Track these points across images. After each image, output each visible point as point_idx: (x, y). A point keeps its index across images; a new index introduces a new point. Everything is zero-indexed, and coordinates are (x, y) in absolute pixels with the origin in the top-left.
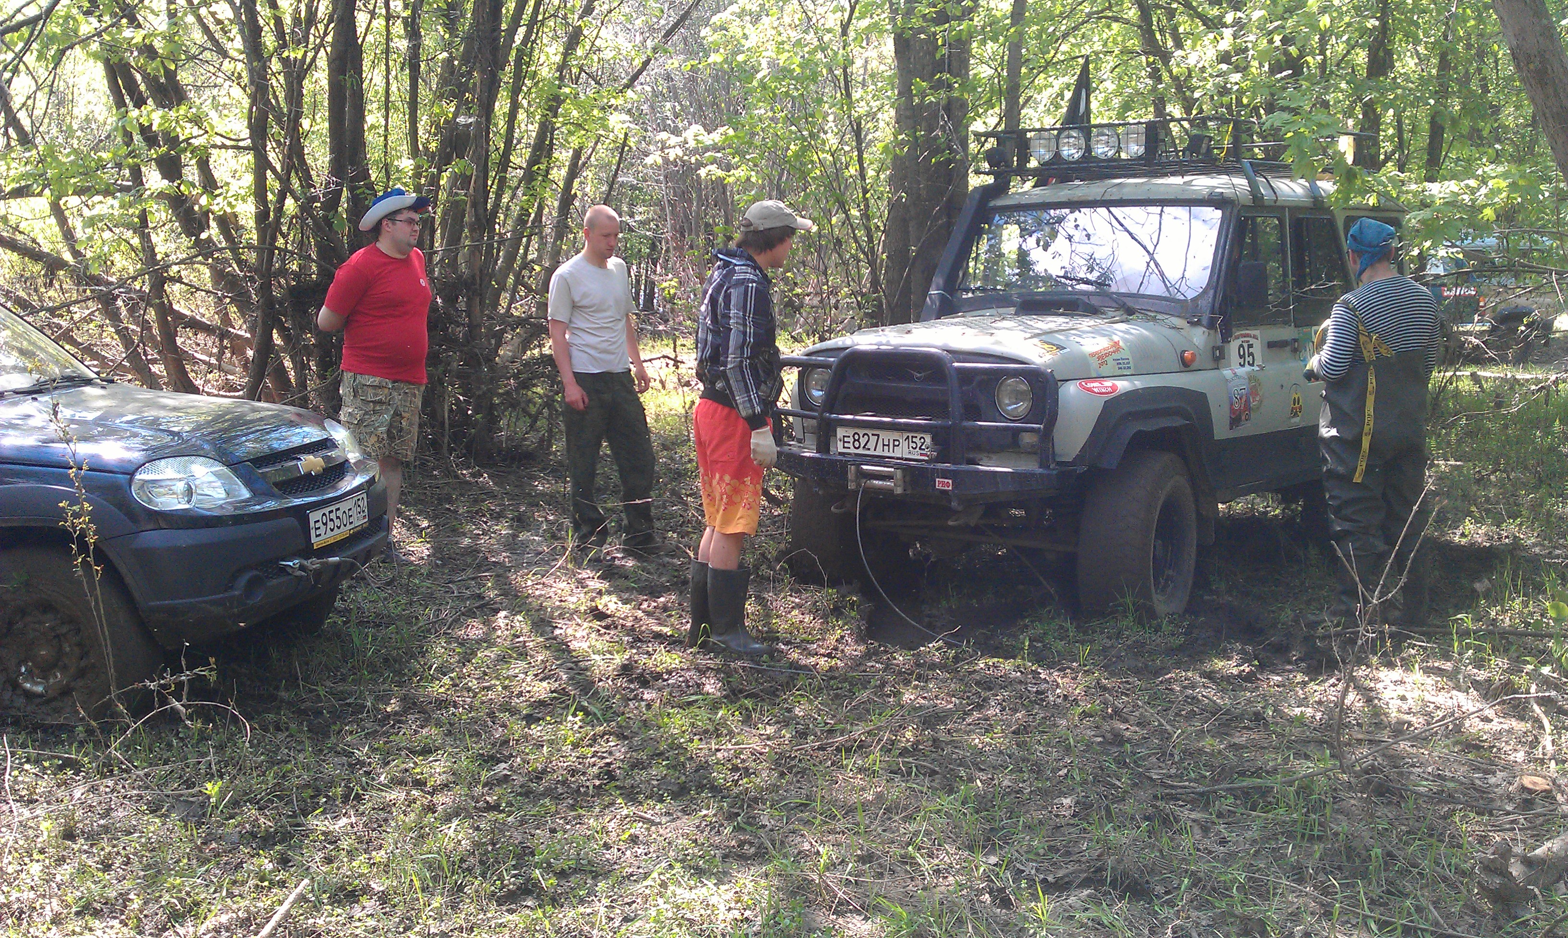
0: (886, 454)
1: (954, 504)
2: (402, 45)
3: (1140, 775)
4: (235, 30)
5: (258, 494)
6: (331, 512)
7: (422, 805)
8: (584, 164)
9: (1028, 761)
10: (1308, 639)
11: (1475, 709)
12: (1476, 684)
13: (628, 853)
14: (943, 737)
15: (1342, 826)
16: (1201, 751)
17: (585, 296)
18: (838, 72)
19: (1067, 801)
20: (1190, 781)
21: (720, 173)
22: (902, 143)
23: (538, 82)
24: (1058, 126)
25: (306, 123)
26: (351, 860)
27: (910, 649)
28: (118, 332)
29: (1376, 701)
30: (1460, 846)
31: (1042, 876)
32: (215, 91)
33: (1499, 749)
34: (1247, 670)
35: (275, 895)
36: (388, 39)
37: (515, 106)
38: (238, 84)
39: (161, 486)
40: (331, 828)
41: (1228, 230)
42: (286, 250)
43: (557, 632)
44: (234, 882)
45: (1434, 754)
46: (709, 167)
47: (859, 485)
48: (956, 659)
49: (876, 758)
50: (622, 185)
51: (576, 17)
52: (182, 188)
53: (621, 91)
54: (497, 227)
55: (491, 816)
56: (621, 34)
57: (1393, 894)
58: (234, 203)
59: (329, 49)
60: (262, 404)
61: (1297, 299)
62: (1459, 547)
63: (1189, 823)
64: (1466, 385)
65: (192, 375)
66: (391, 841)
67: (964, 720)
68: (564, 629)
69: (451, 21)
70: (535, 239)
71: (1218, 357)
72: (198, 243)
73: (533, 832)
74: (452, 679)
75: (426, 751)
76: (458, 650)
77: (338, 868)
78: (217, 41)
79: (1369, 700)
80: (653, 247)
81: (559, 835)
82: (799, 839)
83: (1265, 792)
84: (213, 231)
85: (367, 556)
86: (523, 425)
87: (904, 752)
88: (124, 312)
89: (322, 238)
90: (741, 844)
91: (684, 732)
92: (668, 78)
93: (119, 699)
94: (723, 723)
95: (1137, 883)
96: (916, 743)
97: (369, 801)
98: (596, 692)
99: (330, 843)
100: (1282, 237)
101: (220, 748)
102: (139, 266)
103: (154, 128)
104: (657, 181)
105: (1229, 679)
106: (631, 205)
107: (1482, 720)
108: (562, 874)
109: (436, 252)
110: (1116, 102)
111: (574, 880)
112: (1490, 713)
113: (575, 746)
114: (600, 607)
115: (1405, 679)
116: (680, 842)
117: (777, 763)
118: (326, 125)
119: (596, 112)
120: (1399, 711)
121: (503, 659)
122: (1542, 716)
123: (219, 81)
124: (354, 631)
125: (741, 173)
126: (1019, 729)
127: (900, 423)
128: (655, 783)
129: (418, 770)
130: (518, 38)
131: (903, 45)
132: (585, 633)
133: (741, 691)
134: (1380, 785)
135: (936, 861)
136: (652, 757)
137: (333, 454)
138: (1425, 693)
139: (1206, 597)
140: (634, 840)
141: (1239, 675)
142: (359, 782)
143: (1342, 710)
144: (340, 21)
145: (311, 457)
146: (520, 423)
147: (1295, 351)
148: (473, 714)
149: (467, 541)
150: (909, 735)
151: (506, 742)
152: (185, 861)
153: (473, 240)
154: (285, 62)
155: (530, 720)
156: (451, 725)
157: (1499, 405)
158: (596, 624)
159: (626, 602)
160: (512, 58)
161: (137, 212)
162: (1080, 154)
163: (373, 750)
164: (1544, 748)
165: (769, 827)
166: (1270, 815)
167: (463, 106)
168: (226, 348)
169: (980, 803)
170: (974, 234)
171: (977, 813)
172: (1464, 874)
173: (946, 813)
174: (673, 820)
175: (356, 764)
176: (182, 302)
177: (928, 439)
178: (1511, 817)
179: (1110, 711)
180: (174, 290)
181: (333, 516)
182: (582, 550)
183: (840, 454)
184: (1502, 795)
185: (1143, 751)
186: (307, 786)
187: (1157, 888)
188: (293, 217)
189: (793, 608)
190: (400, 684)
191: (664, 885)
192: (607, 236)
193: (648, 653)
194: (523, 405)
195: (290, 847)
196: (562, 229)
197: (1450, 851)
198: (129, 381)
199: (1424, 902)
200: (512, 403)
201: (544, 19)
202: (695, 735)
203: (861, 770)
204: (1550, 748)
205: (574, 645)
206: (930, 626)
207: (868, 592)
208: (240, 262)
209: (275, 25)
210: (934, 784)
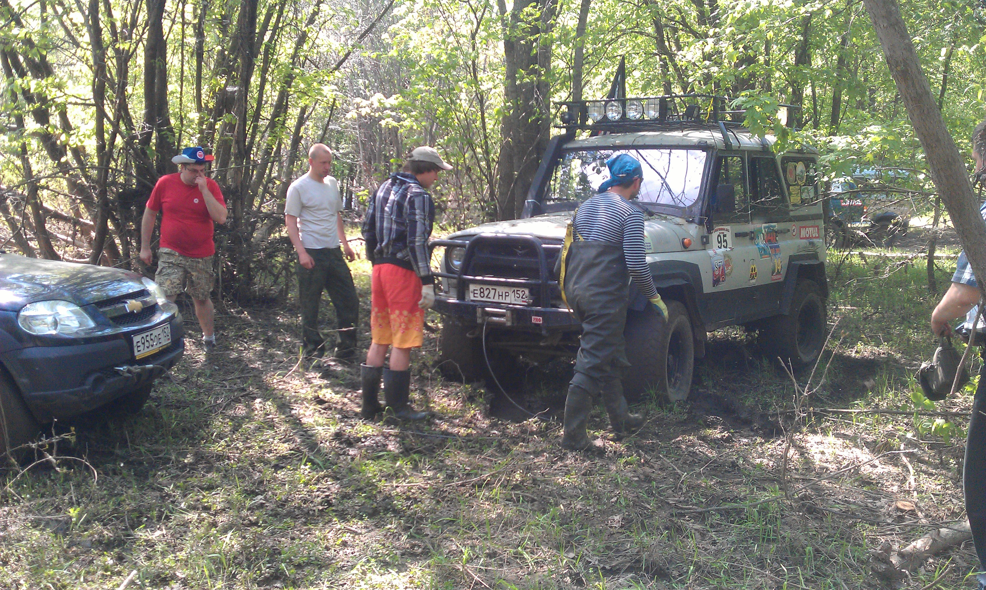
0: (501, 301)
1: (544, 332)
2: (192, 41)
3: (662, 501)
4: (85, 29)
5: (100, 325)
6: (147, 336)
7: (209, 522)
8: (308, 117)
9: (592, 492)
10: (764, 416)
11: (867, 460)
12: (867, 444)
13: (341, 552)
14: (539, 477)
15: (788, 533)
16: (699, 486)
17: (309, 200)
18: (470, 63)
19: (617, 518)
20: (693, 505)
21: (395, 124)
22: (509, 108)
23: (279, 66)
24: (605, 98)
25: (129, 89)
26: (164, 558)
27: (517, 423)
28: (7, 220)
29: (806, 455)
30: (860, 545)
31: (602, 565)
32: (71, 68)
33: (882, 485)
34: (727, 435)
35: (115, 580)
36: (183, 37)
37: (264, 81)
38: (86, 64)
39: (37, 320)
40: (150, 537)
41: (710, 162)
42: (116, 170)
43: (293, 412)
44: (88, 573)
45: (843, 487)
46: (387, 120)
47: (484, 320)
48: (547, 428)
49: (497, 490)
50: (332, 130)
51: (304, 25)
52: (49, 129)
53: (331, 72)
54: (252, 156)
55: (253, 529)
56: (331, 36)
57: (820, 575)
58: (83, 139)
59: (145, 43)
60: (101, 267)
61: (752, 207)
62: (855, 360)
63: (693, 531)
64: (856, 260)
65: (55, 248)
66: (189, 545)
67: (552, 467)
68: (297, 410)
69: (223, 27)
70: (276, 164)
71: (705, 242)
72: (59, 164)
73: (279, 539)
74: (226, 442)
75: (210, 488)
76: (230, 423)
77: (155, 563)
78: (73, 37)
79: (802, 454)
80: (351, 170)
81: (297, 541)
82: (449, 543)
83: (739, 512)
84: (69, 157)
85: (171, 364)
86: (269, 281)
87: (516, 487)
88: (11, 208)
89: (139, 162)
90: (413, 546)
91: (375, 475)
92: (361, 64)
93: (12, 454)
94: (400, 469)
95: (661, 569)
96: (522, 482)
97: (174, 520)
98: (319, 450)
99: (150, 547)
100: (743, 168)
101: (78, 486)
102: (21, 179)
103: (32, 91)
104: (354, 128)
105: (715, 441)
106: (338, 143)
107: (871, 466)
108: (299, 566)
109: (213, 172)
110: (641, 83)
111: (307, 569)
112: (877, 462)
113: (306, 484)
114: (321, 396)
115: (824, 441)
116: (374, 545)
117: (434, 494)
118: (143, 91)
119: (315, 84)
120: (821, 461)
121: (259, 429)
122: (908, 464)
123: (75, 61)
124: (163, 411)
125: (407, 123)
126: (586, 472)
127: (509, 282)
128: (357, 508)
129: (205, 500)
130: (267, 38)
131: (510, 46)
132: (311, 413)
133: (411, 449)
134: (811, 507)
135: (536, 557)
136: (355, 491)
137: (148, 299)
138: (836, 449)
139: (700, 390)
140: (345, 544)
141: (722, 438)
142: (168, 508)
143: (786, 461)
144: (153, 25)
145: (134, 301)
146: (268, 280)
147: (752, 239)
148: (240, 464)
149: (235, 355)
150: (517, 476)
151: (261, 482)
152: (56, 559)
153: (236, 164)
154: (117, 51)
155: (277, 467)
156: (226, 471)
157: (877, 273)
158: (318, 407)
159: (337, 393)
160: (262, 49)
161: (20, 144)
162: (619, 116)
163: (176, 487)
164: (910, 483)
165: (430, 535)
166: (743, 526)
167: (231, 80)
168: (78, 231)
169: (563, 519)
170: (554, 165)
171: (561, 525)
172: (863, 562)
173: (542, 526)
174: (370, 531)
175: (165, 496)
176: (49, 202)
177: (527, 292)
178: (891, 527)
179: (642, 461)
180: (44, 194)
181: (148, 338)
182: (308, 360)
183: (472, 301)
184: (885, 513)
185: (664, 486)
186: (134, 510)
187: (674, 572)
188: (121, 149)
189: (443, 397)
190: (193, 445)
191: (364, 573)
192: (324, 163)
193: (351, 425)
194: (269, 268)
195: (124, 550)
196: (294, 157)
197: (855, 548)
198: (15, 251)
199: (839, 580)
200: (263, 266)
201: (283, 26)
202: (383, 477)
203: (488, 499)
204: (913, 484)
205: (304, 420)
206: (529, 408)
207: (490, 386)
208: (87, 177)
209: (111, 27)
210: (535, 508)
